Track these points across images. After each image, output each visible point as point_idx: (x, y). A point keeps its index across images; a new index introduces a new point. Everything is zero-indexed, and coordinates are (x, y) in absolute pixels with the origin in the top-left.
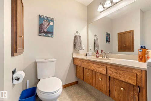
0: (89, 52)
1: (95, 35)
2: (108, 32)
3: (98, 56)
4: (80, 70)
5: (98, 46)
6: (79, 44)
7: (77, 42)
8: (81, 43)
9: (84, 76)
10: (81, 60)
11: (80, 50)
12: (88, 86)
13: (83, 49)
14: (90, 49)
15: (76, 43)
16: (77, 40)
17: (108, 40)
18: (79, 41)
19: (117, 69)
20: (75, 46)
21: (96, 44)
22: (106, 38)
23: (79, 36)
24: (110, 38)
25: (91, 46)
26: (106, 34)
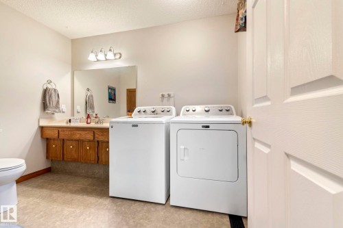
0: (75, 117)
1: (88, 90)
2: (112, 85)
3: (89, 121)
4: (56, 146)
5: (92, 107)
6: (54, 104)
7: (49, 100)
8: (58, 102)
9: (65, 152)
10: (59, 129)
11: (56, 114)
12: (71, 166)
13: (64, 112)
14: (78, 112)
15: (47, 101)
16: (50, 96)
17: (112, 98)
18: (54, 98)
19: (102, 132)
20: (45, 106)
21: (89, 104)
22: (109, 96)
23: (55, 90)
24: (115, 94)
25: (80, 107)
26: (109, 88)
